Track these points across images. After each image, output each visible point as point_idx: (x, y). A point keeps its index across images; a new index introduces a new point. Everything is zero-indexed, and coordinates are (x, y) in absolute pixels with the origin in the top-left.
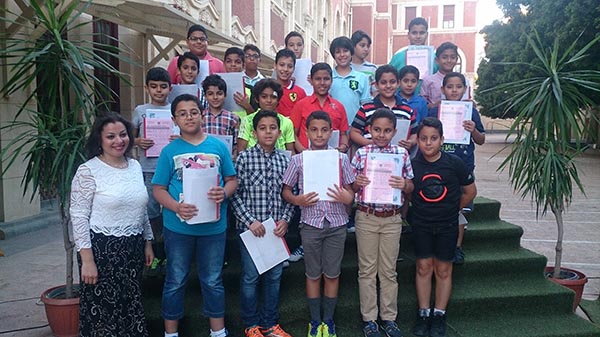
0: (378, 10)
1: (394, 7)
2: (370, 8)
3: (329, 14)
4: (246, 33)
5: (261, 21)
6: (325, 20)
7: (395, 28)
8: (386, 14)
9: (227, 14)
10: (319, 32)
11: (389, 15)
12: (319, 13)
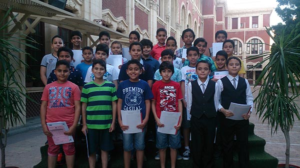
4: (144, 33)
5: (151, 27)
9: (132, 24)
12: (185, 22)
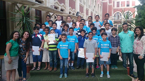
0: (109, 3)
1: (114, 2)
2: (107, 2)
3: (96, 5)
4: (73, 11)
5: (77, 8)
6: (94, 6)
7: (114, 7)
8: (111, 4)
9: (68, 6)
10: (93, 9)
11: (112, 4)
12: (93, 5)
